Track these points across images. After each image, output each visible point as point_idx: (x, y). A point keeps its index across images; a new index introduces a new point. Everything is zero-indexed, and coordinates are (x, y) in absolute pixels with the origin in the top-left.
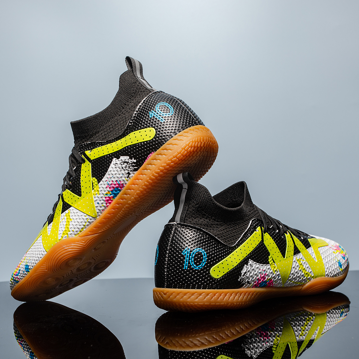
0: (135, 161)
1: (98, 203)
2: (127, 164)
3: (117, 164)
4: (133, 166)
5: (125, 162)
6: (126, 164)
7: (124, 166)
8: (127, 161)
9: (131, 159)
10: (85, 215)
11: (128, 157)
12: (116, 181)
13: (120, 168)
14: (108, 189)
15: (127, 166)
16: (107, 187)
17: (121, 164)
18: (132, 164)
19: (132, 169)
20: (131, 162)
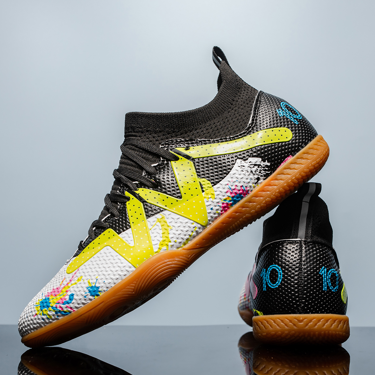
0: (269, 164)
1: (212, 209)
2: (259, 167)
3: (244, 166)
4: (265, 170)
5: (255, 165)
6: (256, 167)
7: (254, 169)
8: (258, 163)
9: (264, 161)
10: (192, 222)
11: (260, 159)
12: (242, 186)
13: (248, 172)
14: (229, 194)
15: (257, 170)
16: (227, 192)
17: (250, 167)
18: (264, 167)
19: (263, 174)
20: (263, 165)
